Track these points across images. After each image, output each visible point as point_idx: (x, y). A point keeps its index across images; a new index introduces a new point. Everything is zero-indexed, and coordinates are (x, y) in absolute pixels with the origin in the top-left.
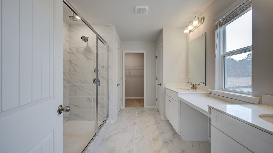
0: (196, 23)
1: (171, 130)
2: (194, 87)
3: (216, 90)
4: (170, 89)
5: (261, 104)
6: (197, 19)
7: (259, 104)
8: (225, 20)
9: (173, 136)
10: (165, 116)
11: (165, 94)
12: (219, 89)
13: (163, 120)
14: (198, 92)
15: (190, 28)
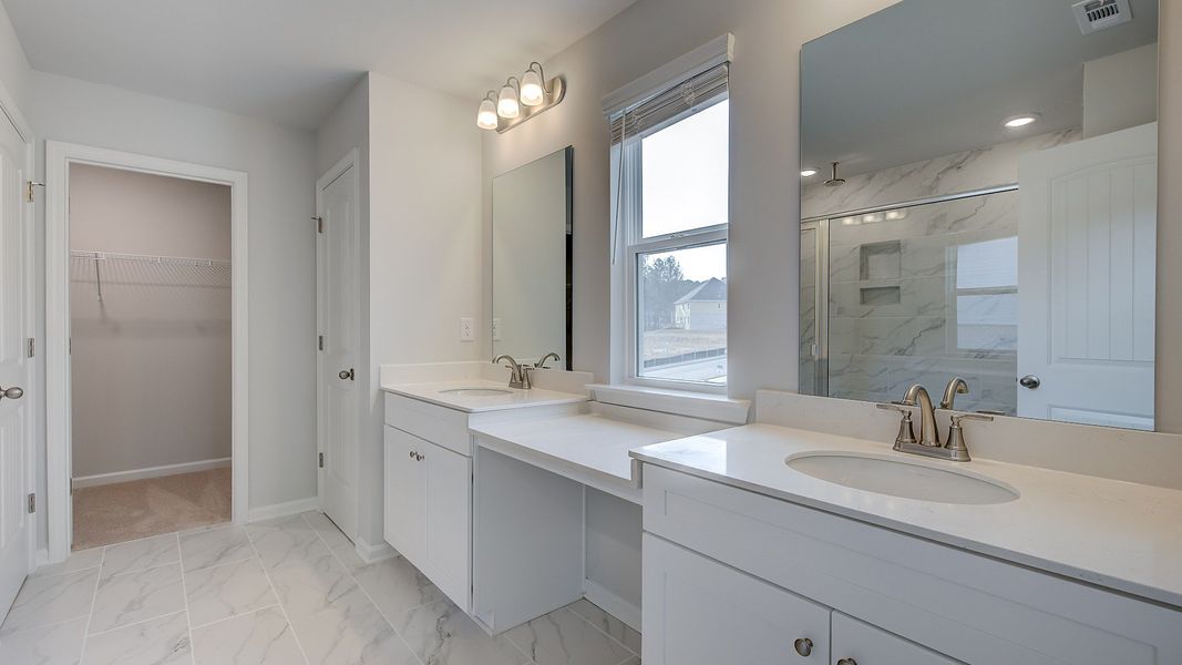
0: (532, 93)
1: (422, 603)
2: (521, 379)
3: (613, 386)
4: (411, 393)
5: (754, 422)
6: (536, 76)
7: (747, 423)
8: (646, 111)
9: (439, 630)
10: (379, 537)
11: (383, 421)
12: (622, 381)
13: (373, 565)
14: (541, 399)
15: (508, 108)
